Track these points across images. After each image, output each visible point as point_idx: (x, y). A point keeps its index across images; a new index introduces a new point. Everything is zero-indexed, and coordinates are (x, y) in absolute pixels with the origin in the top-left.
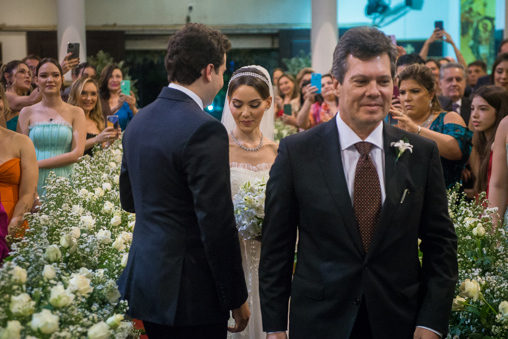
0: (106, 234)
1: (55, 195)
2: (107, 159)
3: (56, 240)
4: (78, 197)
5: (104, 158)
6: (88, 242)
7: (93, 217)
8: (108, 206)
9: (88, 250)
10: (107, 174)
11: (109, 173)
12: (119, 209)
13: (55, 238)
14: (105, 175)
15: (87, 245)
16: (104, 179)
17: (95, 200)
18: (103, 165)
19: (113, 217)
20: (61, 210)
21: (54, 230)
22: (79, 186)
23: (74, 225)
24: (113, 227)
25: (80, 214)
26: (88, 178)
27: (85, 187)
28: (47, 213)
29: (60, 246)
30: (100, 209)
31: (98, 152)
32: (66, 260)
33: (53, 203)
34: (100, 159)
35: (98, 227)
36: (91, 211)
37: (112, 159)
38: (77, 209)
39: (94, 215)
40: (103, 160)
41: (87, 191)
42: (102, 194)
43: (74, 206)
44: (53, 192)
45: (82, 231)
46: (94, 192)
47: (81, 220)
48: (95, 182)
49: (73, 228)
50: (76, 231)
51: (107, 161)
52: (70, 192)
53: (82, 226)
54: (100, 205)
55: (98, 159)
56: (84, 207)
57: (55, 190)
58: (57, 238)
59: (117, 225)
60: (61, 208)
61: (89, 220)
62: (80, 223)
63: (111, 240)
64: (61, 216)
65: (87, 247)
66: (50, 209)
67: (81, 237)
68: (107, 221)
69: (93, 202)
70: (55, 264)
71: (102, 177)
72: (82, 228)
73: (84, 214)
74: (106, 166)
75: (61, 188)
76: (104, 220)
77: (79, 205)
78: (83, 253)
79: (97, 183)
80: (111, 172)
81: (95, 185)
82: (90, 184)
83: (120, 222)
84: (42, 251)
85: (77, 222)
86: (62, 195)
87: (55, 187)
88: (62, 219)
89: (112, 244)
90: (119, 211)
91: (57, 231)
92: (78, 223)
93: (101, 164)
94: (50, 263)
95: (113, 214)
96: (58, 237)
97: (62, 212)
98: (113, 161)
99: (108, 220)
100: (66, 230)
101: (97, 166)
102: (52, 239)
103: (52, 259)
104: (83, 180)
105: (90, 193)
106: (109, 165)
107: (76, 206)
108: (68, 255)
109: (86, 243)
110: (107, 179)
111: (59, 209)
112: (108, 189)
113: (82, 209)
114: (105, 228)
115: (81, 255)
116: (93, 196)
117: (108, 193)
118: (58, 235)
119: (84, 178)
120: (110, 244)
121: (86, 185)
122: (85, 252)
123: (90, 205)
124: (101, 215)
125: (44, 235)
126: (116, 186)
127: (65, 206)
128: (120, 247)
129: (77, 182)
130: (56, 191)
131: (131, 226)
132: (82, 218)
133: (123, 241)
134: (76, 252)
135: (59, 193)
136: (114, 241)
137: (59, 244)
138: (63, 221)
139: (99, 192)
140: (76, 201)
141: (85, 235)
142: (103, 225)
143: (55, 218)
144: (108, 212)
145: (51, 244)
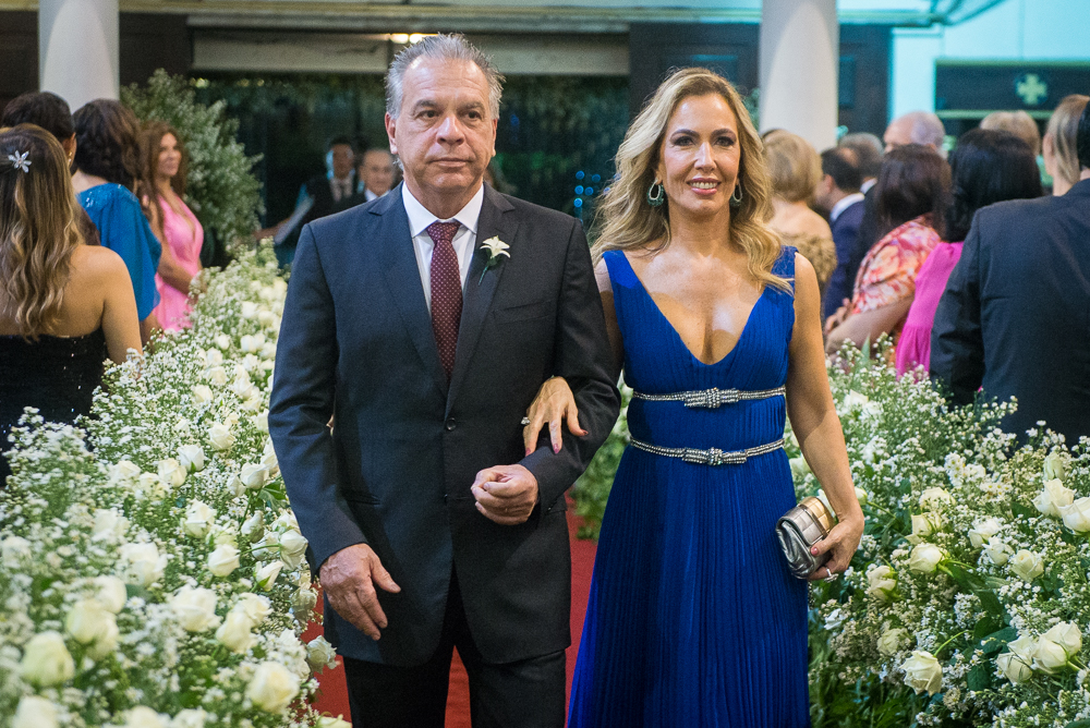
0: (201, 601)
1: (45, 479)
2: (188, 375)
3: (52, 617)
4: (109, 485)
5: (179, 372)
6: (150, 624)
7: (159, 547)
8: (198, 516)
9: (146, 650)
10: (188, 422)
11: (192, 417)
12: (232, 525)
13: (48, 612)
14: (183, 423)
15: (145, 633)
16: (182, 434)
17: (162, 494)
18: (175, 392)
19: (212, 549)
20: (65, 525)
21: (45, 583)
22: (110, 454)
23: (104, 570)
24: (214, 577)
25: (122, 539)
26: (138, 429)
27: (127, 456)
28: (20, 532)
29: (66, 636)
30: (174, 523)
31: (160, 354)
32: (83, 681)
33: (37, 503)
34: (167, 374)
35: (173, 578)
36: (149, 530)
37: (200, 374)
38: (110, 523)
39: (159, 540)
40: (175, 378)
41: (136, 469)
42: (180, 478)
43: (100, 512)
44: (35, 470)
45: (131, 591)
46: (154, 470)
47: (125, 557)
48: (157, 443)
49: (103, 580)
50: (112, 590)
51: (187, 382)
52: (87, 467)
53: (127, 572)
54: (174, 511)
55: (160, 375)
56: (126, 515)
57: (43, 461)
58: (54, 611)
59: (226, 571)
60: (60, 517)
61: (148, 557)
62: (119, 566)
63: (215, 620)
64: (66, 541)
65: (145, 640)
66: (29, 520)
67: (126, 610)
68: (197, 561)
69: (156, 502)
70: (52, 693)
71: (177, 427)
72: (127, 581)
73: (131, 537)
74: (185, 397)
75: (64, 457)
76: (186, 559)
77: (114, 510)
78: (132, 657)
79: (162, 445)
80: (201, 413)
81: (157, 451)
82: (144, 448)
83: (237, 565)
84: (15, 652)
85: (110, 562)
86: (65, 478)
87: (42, 454)
88: (66, 551)
89: (214, 631)
90: (231, 530)
91: (56, 590)
92: (112, 566)
93: (168, 388)
94: (38, 689)
95: (212, 538)
96: (57, 606)
97: (66, 531)
98: (204, 382)
99: (201, 557)
100: (85, 587)
101: (159, 395)
102: (38, 613)
103: (44, 681)
104: (120, 436)
105: (147, 475)
106: (193, 395)
107: (105, 511)
108: (88, 664)
109: (140, 627)
110: (189, 434)
111: (56, 520)
112: (196, 465)
113: (125, 523)
114: (192, 581)
115: (127, 664)
116: (156, 483)
117: (196, 475)
118: (58, 601)
119: (126, 429)
120: (211, 633)
121: (130, 450)
122: (140, 657)
123: (145, 510)
124: (180, 542)
125: (18, 601)
126: (215, 456)
127: (75, 512)
128: (239, 642)
129: (106, 441)
130: (48, 465)
131: (265, 577)
132: (128, 551)
133: (250, 624)
134: (110, 657)
135: (57, 473)
136: (222, 622)
137: (61, 630)
138: (71, 558)
139: (170, 473)
140: (104, 499)
141: (137, 602)
142: (185, 571)
143: (48, 548)
144: (198, 533)
145: (37, 631)
